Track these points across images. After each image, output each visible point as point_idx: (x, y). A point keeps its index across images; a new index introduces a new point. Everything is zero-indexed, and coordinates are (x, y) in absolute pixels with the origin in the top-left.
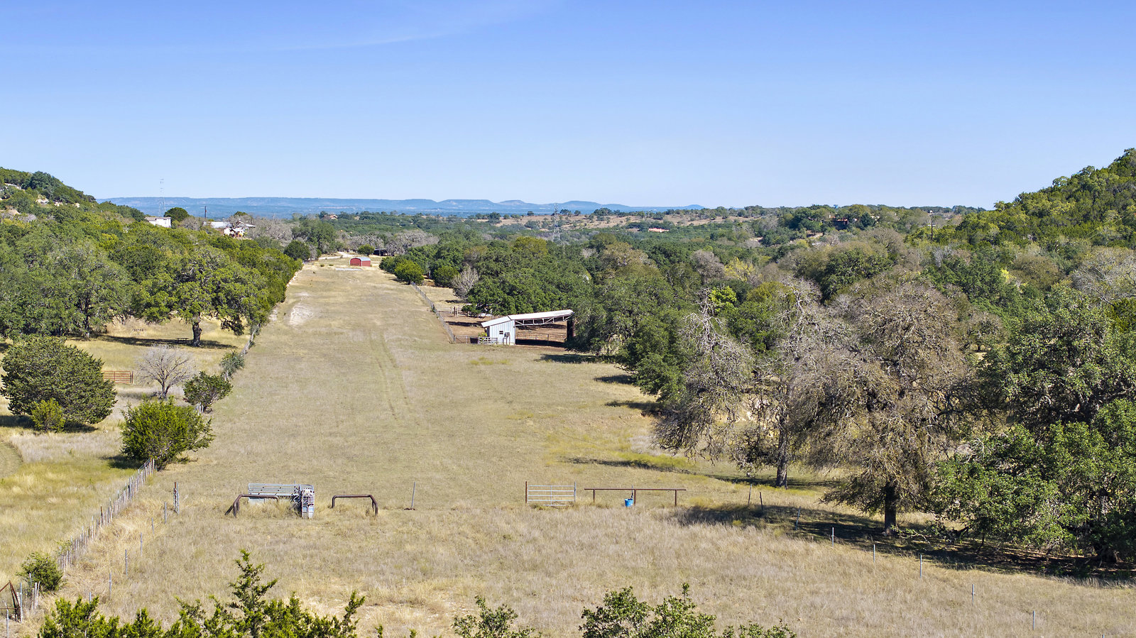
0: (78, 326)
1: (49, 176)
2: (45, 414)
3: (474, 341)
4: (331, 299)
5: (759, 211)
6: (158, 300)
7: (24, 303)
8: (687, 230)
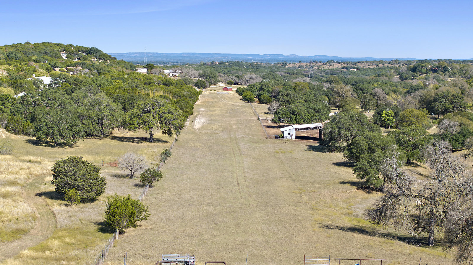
0: (98, 133)
1: (97, 49)
2: (71, 196)
3: (277, 137)
4: (214, 112)
5: (397, 62)
6: (134, 122)
7: (72, 125)
8: (367, 70)
